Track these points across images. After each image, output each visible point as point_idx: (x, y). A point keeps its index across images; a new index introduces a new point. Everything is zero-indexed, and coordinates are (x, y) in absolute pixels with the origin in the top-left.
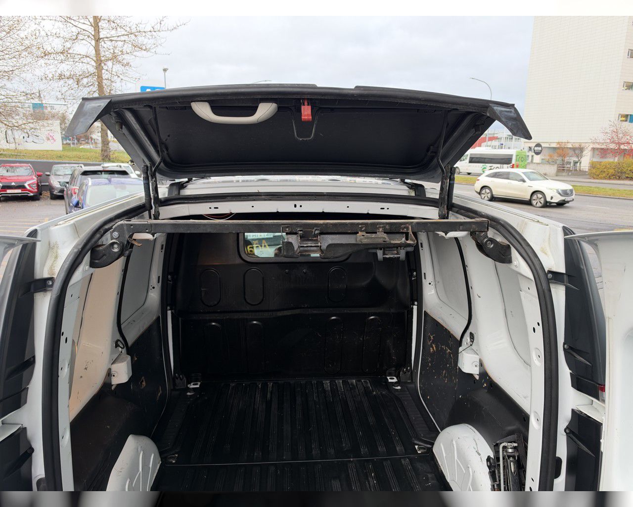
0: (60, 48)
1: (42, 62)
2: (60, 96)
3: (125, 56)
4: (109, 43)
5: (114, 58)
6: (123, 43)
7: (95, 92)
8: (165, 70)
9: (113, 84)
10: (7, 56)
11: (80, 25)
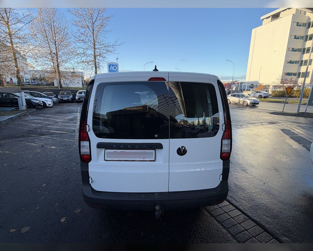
0: (83, 52)
1: (76, 57)
2: (82, 68)
3: (103, 54)
4: (98, 50)
5: (100, 55)
6: (103, 50)
7: (93, 67)
8: (117, 59)
9: (100, 64)
10: (65, 55)
11: (89, 44)
